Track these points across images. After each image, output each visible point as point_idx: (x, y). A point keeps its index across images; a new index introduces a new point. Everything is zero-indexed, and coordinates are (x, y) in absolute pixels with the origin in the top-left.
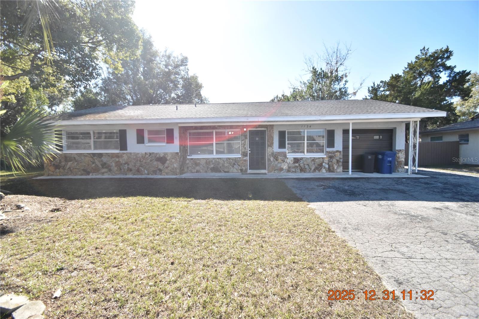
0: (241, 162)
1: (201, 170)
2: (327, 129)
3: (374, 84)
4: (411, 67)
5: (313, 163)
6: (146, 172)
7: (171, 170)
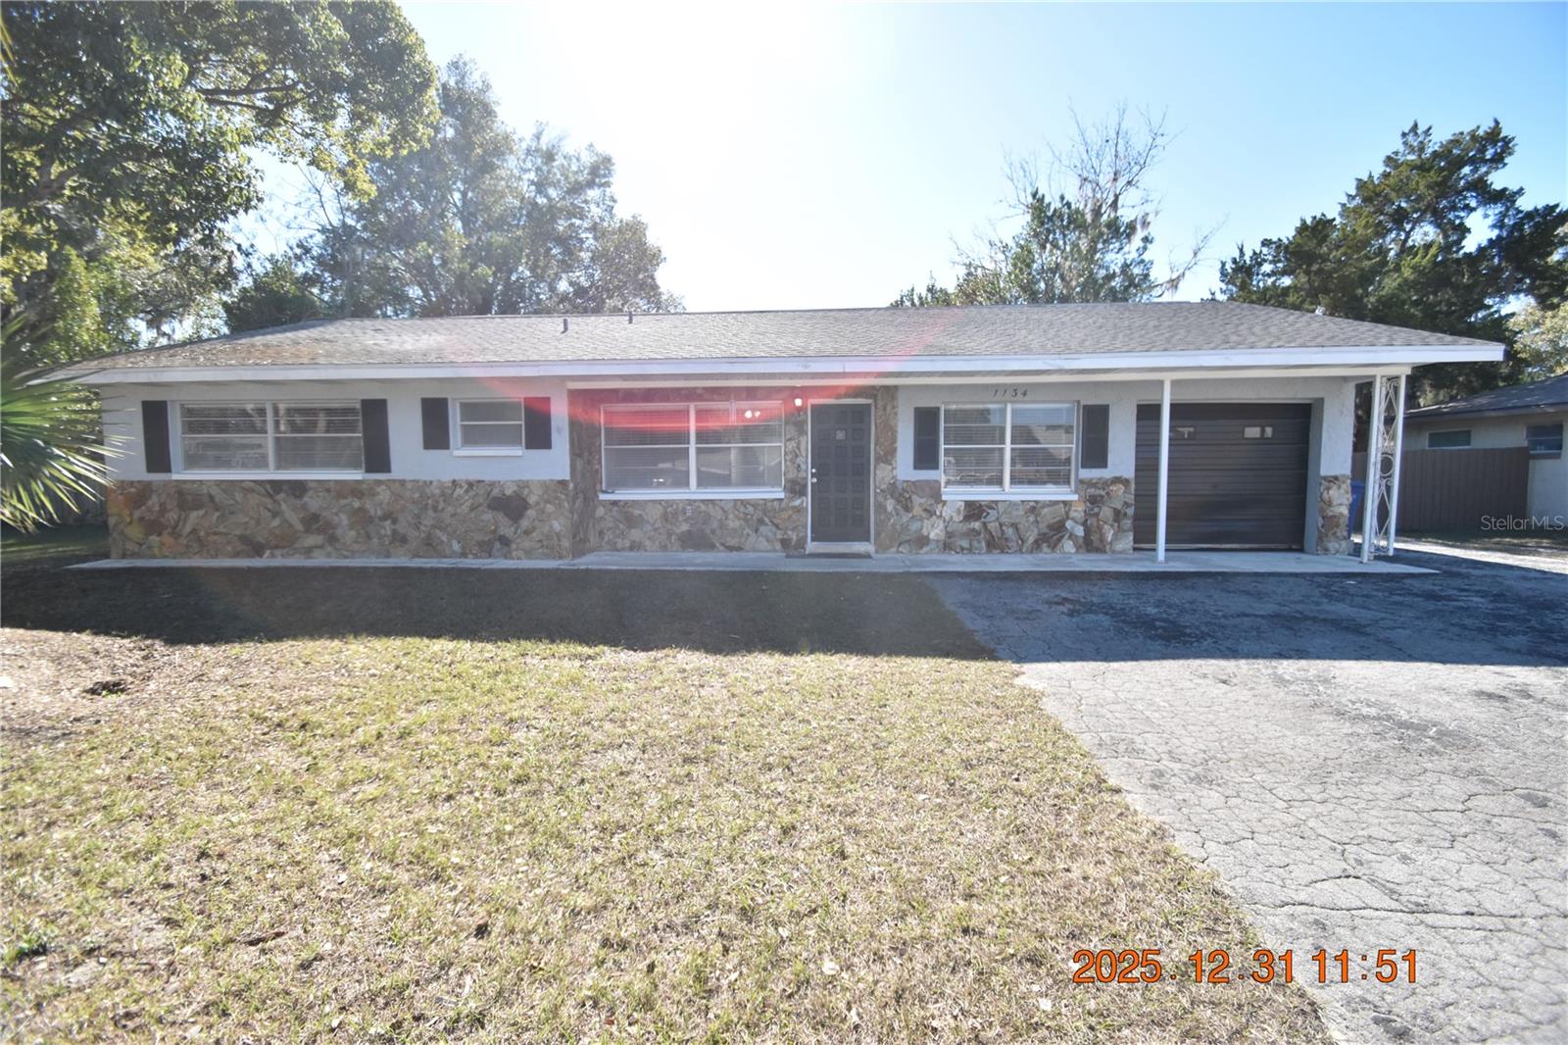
0: (785, 515)
1: (648, 543)
2: (1083, 403)
3: (1241, 250)
4: (1369, 193)
5: (1032, 519)
6: (456, 547)
7: (540, 541)
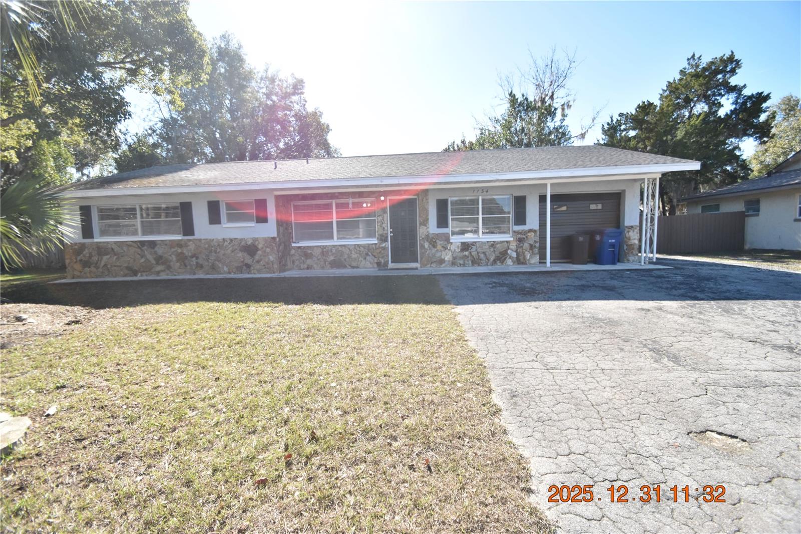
0: (378, 251)
1: (315, 266)
2: (514, 195)
3: (612, 118)
4: (673, 89)
5: (492, 250)
6: (226, 269)
7: (264, 265)
